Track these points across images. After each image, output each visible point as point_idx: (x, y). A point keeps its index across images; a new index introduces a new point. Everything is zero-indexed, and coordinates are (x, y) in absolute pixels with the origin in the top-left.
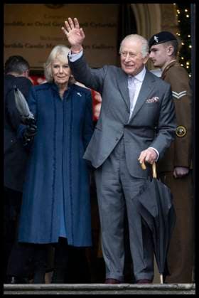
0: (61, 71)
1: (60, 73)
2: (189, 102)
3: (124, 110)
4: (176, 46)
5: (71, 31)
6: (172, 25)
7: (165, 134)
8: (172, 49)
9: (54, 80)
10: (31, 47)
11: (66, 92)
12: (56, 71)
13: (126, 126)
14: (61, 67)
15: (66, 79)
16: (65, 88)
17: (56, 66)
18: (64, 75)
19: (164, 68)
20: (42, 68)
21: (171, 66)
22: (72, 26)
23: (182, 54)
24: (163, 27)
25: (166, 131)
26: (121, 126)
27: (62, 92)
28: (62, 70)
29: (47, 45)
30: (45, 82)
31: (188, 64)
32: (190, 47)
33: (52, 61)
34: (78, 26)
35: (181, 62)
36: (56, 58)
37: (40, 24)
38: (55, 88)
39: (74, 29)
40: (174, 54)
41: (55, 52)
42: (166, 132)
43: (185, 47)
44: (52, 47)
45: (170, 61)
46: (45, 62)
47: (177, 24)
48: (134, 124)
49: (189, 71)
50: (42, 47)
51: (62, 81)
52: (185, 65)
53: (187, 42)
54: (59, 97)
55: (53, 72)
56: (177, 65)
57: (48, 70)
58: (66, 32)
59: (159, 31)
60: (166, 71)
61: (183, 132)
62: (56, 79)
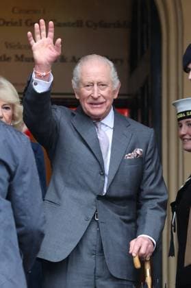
7: (156, 209)
22: (44, 33)
26: (94, 197)
29: (17, 56)
39: (44, 38)
58: (32, 42)
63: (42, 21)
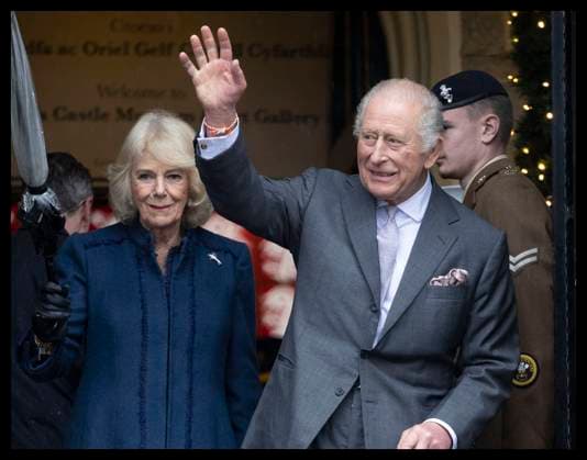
0: (160, 190)
1: (156, 196)
2: (546, 281)
3: (361, 305)
4: (505, 114)
5: (206, 67)
6: (494, 51)
7: (481, 379)
8: (495, 124)
9: (138, 214)
10: (72, 117)
11: (174, 252)
12: (145, 188)
13: (366, 354)
14: (160, 179)
15: (175, 213)
16: (173, 241)
17: (146, 175)
18: (168, 201)
19: (469, 181)
20: (105, 180)
21: (492, 173)
22: (212, 51)
23: (527, 137)
24: (466, 56)
25: (482, 371)
27: (162, 253)
28: (161, 185)
29: (119, 111)
30: (113, 221)
31: (542, 167)
32: (550, 116)
33: (133, 160)
34: (228, 51)
35: (521, 161)
36: (145, 150)
37: (99, 50)
38: (141, 241)
39: (215, 61)
40: (501, 140)
41: (140, 132)
42: (483, 374)
43: (535, 117)
44: (132, 117)
45: (487, 159)
46: (113, 161)
47: (509, 48)
48: (391, 347)
49: (545, 189)
50: (105, 116)
51: (161, 219)
52: (534, 173)
53: (540, 101)
54: (154, 267)
55: (135, 192)
56: (510, 171)
57: (122, 186)
58: (192, 69)
59: (455, 68)
60: (476, 188)
61: (529, 372)
62: (146, 213)
63: (205, 28)
